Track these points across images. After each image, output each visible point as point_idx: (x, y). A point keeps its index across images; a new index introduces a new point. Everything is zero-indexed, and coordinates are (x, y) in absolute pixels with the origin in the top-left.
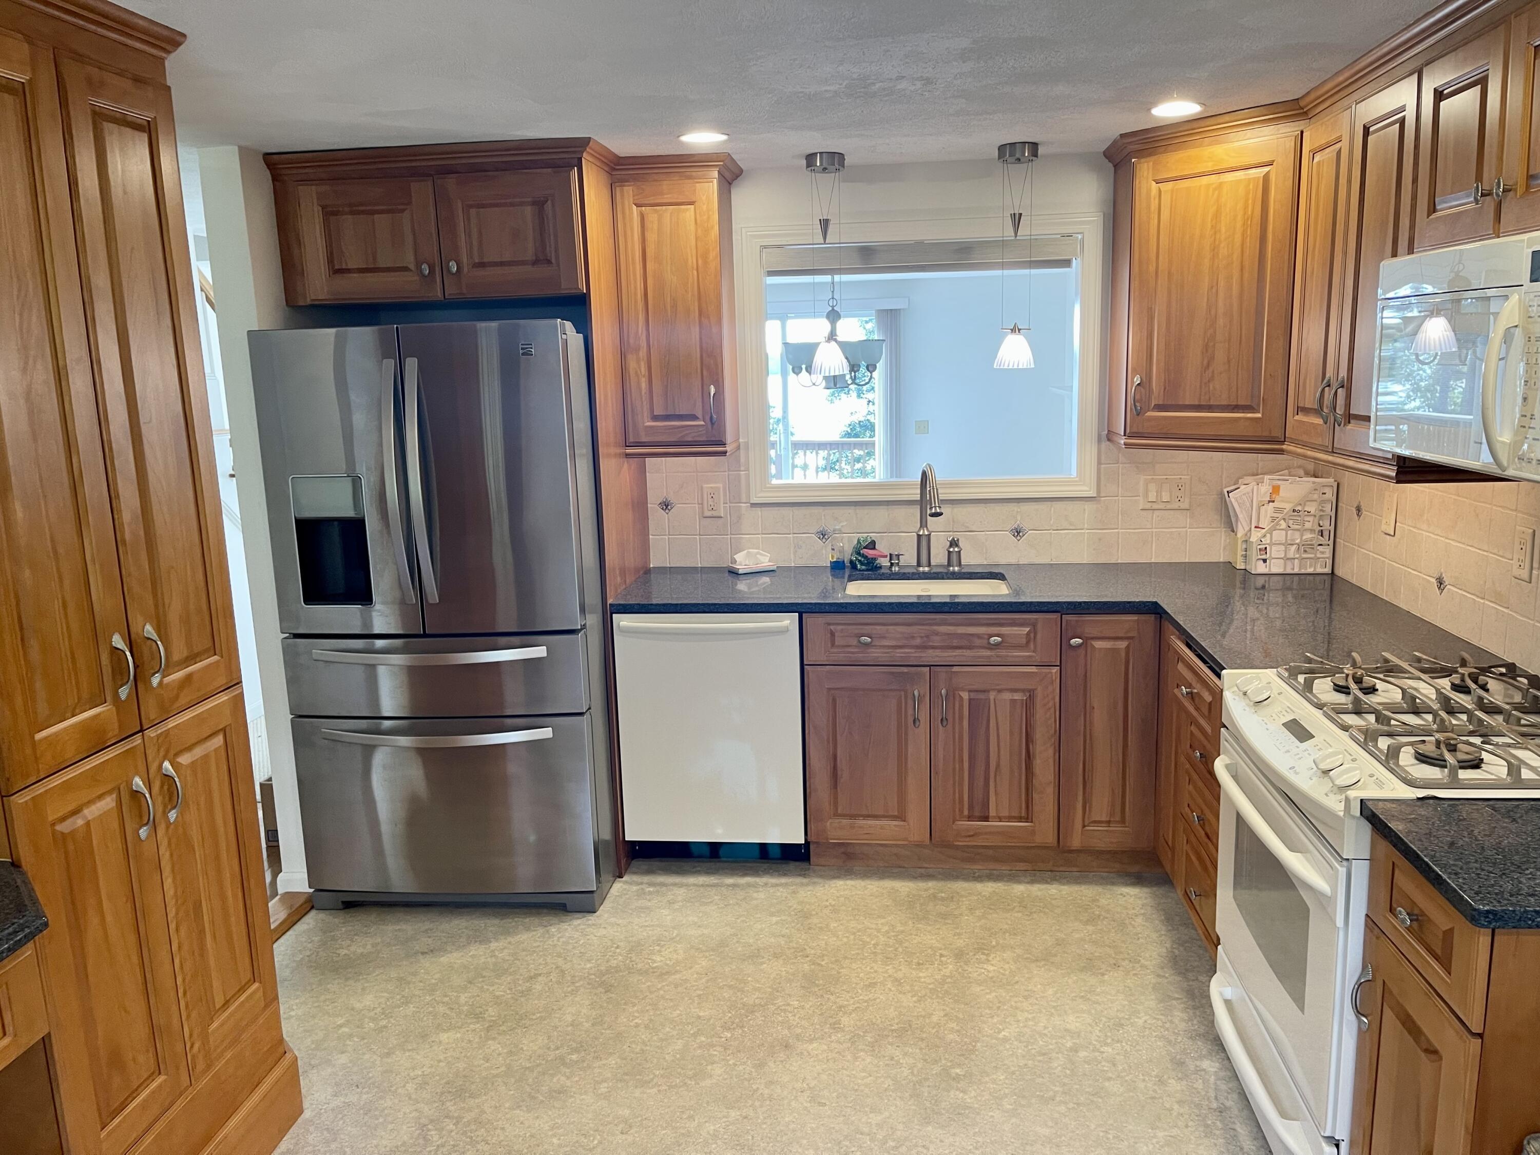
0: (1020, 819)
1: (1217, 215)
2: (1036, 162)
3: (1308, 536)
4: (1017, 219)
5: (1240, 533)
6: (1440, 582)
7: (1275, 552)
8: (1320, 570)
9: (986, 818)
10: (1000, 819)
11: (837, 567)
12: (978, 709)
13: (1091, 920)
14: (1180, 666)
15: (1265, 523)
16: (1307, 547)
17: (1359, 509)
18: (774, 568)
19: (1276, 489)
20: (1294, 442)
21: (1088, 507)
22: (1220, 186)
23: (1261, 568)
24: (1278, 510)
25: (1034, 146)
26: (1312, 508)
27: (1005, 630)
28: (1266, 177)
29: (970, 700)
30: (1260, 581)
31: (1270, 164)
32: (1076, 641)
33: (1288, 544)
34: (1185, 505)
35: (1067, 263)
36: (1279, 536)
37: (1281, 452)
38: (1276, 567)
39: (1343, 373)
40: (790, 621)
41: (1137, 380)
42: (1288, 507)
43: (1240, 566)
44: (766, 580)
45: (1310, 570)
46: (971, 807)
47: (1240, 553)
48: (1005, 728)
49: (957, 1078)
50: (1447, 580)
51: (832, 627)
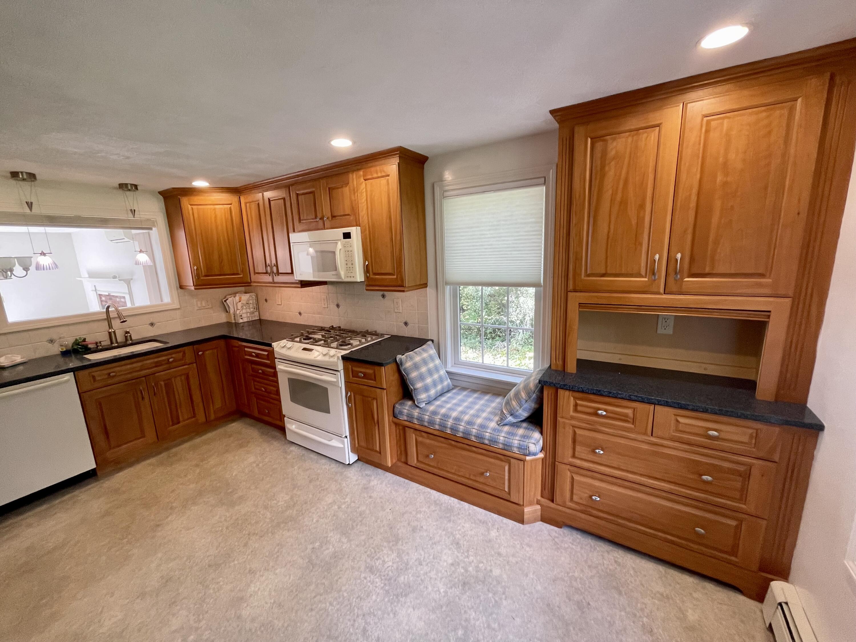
0: (192, 418)
1: (216, 217)
2: (137, 192)
3: (252, 310)
4: (133, 212)
5: (232, 311)
6: (300, 314)
7: (244, 315)
8: (256, 319)
9: (179, 423)
10: (184, 421)
11: (66, 354)
12: (168, 385)
13: (230, 436)
14: (246, 349)
15: (239, 307)
16: (253, 313)
17: (266, 300)
18: (27, 361)
19: (240, 298)
20: (255, 282)
21: (178, 312)
22: (215, 209)
23: (241, 321)
24: (242, 303)
25: (136, 186)
26: (251, 302)
27: (173, 356)
28: (230, 208)
29: (165, 384)
30: (242, 325)
31: (231, 204)
32: (200, 353)
33: (247, 313)
34: (210, 306)
35: (151, 229)
36: (244, 311)
37: (251, 286)
38: (245, 320)
39: (274, 262)
40: (69, 377)
41: (195, 268)
42: (245, 302)
43: (233, 321)
44: (21, 368)
45: (254, 319)
46: (172, 421)
47: (233, 318)
48: (180, 389)
49: (231, 492)
50: (302, 312)
51: (93, 374)
